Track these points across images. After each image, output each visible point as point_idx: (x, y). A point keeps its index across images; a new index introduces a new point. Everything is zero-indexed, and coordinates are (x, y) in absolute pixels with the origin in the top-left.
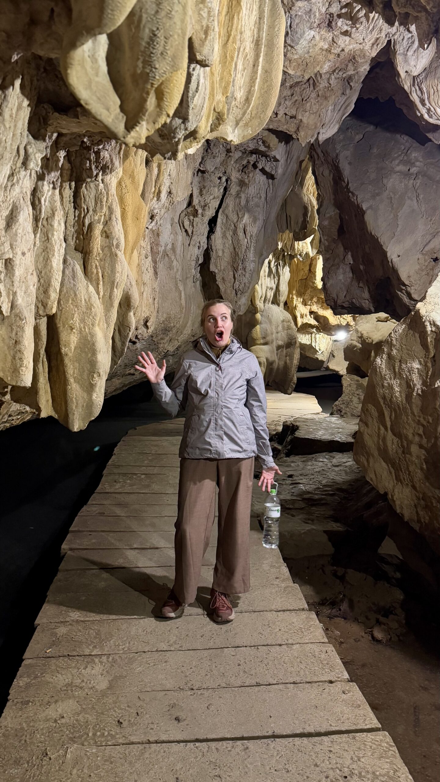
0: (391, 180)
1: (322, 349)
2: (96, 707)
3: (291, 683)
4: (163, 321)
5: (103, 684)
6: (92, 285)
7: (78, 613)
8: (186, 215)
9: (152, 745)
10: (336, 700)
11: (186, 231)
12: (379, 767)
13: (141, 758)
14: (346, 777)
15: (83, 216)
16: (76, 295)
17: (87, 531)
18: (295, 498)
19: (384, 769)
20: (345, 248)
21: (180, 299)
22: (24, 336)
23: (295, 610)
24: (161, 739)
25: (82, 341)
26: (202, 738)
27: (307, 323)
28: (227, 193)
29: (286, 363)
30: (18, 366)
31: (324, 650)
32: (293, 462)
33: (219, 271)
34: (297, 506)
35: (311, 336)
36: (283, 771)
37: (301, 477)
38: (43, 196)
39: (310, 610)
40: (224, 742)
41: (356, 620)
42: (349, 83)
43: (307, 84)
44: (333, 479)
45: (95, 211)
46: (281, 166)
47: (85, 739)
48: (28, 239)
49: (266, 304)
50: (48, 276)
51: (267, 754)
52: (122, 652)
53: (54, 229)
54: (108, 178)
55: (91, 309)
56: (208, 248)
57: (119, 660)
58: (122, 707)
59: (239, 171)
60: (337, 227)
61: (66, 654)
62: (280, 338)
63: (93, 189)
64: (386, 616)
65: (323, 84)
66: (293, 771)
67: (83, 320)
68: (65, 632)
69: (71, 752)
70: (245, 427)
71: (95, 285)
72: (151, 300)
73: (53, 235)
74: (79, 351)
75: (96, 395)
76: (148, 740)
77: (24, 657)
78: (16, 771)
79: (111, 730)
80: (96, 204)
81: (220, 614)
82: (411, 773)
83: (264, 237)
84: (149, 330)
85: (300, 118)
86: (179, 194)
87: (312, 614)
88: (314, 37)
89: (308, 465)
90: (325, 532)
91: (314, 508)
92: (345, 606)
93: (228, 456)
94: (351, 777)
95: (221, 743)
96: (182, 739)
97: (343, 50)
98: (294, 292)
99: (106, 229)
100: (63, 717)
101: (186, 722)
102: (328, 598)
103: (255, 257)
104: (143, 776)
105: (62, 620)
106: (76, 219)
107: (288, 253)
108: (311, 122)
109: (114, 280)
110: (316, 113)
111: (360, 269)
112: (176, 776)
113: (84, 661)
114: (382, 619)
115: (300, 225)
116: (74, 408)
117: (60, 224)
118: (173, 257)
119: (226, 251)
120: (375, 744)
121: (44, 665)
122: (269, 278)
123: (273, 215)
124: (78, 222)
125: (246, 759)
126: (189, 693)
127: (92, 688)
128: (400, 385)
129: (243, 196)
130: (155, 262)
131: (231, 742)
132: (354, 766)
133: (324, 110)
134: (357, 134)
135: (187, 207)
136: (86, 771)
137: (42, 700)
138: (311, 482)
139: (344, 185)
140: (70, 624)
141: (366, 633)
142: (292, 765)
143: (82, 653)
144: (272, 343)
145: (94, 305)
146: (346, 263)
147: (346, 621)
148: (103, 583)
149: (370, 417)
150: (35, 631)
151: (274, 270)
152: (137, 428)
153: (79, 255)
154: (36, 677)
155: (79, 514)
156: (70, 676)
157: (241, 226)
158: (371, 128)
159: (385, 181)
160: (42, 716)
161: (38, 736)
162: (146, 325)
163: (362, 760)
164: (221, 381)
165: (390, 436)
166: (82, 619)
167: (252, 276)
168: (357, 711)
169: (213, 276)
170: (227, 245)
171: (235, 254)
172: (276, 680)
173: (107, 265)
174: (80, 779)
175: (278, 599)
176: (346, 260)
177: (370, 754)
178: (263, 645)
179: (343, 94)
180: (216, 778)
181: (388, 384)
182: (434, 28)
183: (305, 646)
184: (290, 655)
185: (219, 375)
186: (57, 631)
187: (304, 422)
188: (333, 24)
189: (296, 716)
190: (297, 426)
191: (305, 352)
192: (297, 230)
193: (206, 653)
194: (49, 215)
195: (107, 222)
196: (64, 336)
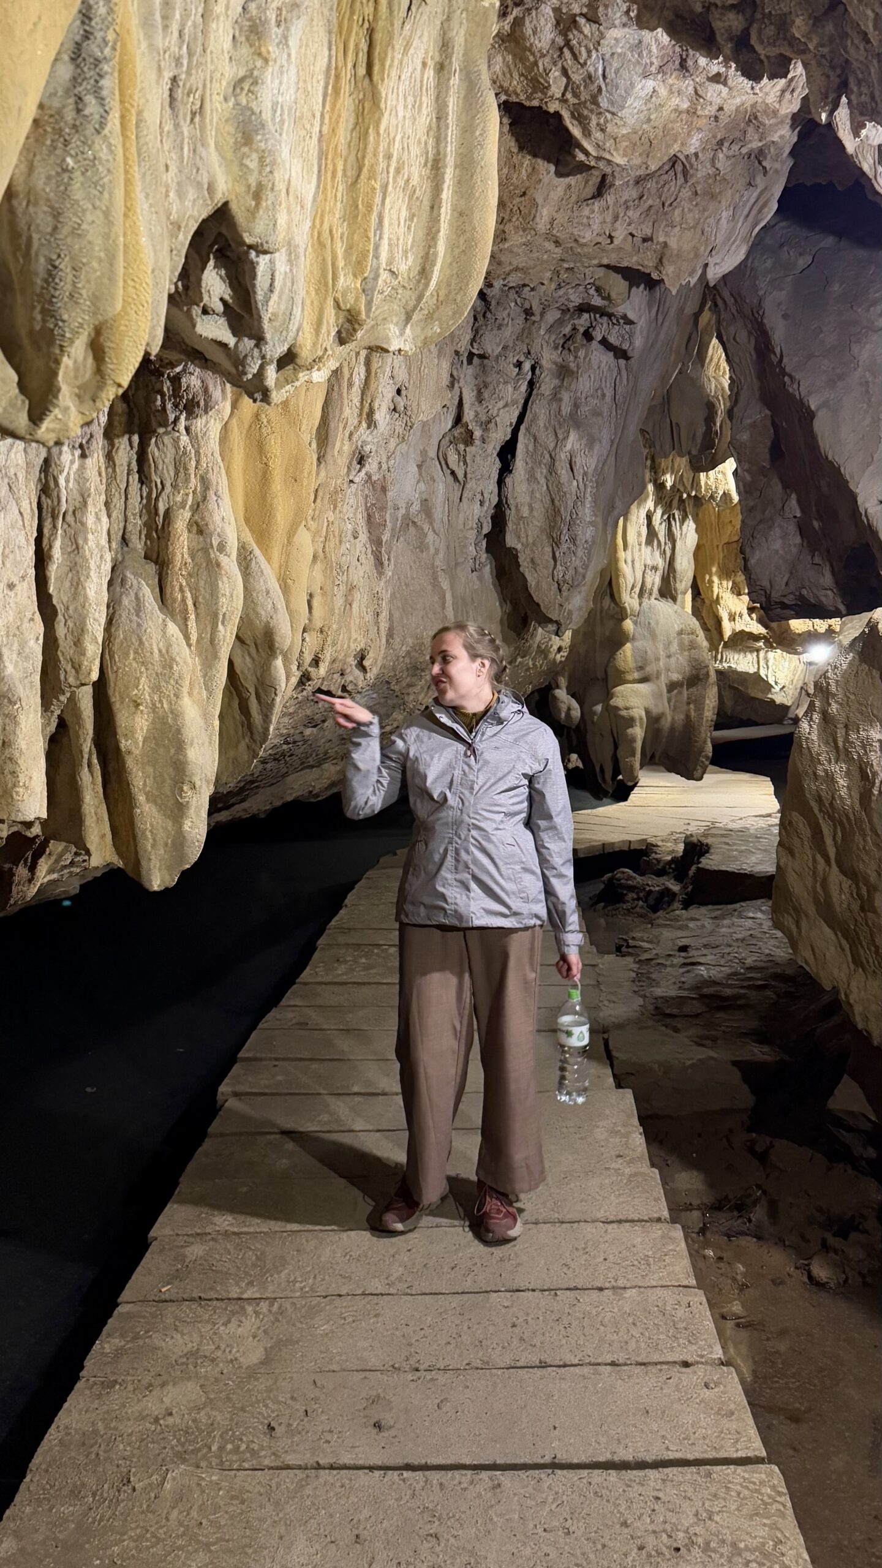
0: (868, 346)
1: (782, 682)
2: (234, 1397)
3: (606, 1364)
4: (408, 653)
5: (253, 1355)
6: (174, 621)
7: (230, 1218)
8: (451, 443)
9: (322, 1472)
10: (688, 1399)
11: (453, 473)
12: (748, 1534)
13: (298, 1495)
14: (678, 1550)
15: (154, 496)
16: (141, 643)
17: (271, 1059)
18: (685, 994)
19: (756, 1537)
20: (786, 486)
21: (443, 607)
22: (18, 733)
23: (643, 1221)
24: (341, 1462)
25: (158, 726)
26: (416, 1463)
27: (742, 632)
28: (534, 392)
29: (688, 716)
30: (10, 785)
31: (684, 1303)
32: (692, 919)
33: (525, 546)
34: (687, 1010)
35: (758, 657)
36: (560, 1533)
37: (705, 951)
38: (61, 472)
39: (674, 1220)
40: (456, 1472)
41: (781, 1241)
42: (760, 163)
43: (671, 173)
44: (770, 955)
45: (175, 486)
46: (641, 332)
47: (204, 1457)
48: (18, 558)
49: (645, 601)
50: (80, 615)
51: (534, 1499)
52: (298, 1294)
53: (87, 528)
54: (199, 424)
55: (171, 668)
56: (500, 502)
57: (290, 1310)
58: (280, 1399)
59: (556, 348)
60: (768, 443)
61: (195, 1295)
62: (676, 667)
63: (170, 446)
64: (843, 1234)
65: (702, 171)
66: (579, 1533)
67: (156, 688)
68: (201, 1253)
69: (174, 1479)
70: (518, 867)
71: (181, 622)
72: (369, 618)
73: (86, 540)
74: (153, 745)
75: (190, 824)
76: (317, 1463)
77: (119, 1300)
78: (71, 1508)
79: (253, 1442)
80: (177, 474)
81: (492, 1227)
82: (808, 1549)
83: (616, 472)
84: (368, 675)
85: (661, 239)
86: (424, 408)
87: (675, 1229)
88: (654, 91)
89: (723, 927)
90: (735, 1063)
91: (720, 1015)
92: (759, 1214)
93: (477, 923)
94: (689, 1550)
95: (450, 1473)
96: (380, 1463)
97: (721, 109)
98: (714, 570)
99: (196, 517)
100: (171, 1414)
101: (393, 1432)
102: (731, 1196)
103: (596, 516)
104: (295, 1528)
105: (199, 1231)
106: (144, 501)
107: (689, 495)
108: (686, 247)
109: (217, 609)
110: (694, 227)
111: (814, 528)
112: (356, 1532)
113: (226, 1309)
114: (832, 1241)
115: (699, 441)
116: (149, 848)
117: (98, 519)
118: (426, 527)
119: (537, 506)
120: (747, 1488)
121: (153, 1315)
122: (650, 548)
123: (633, 428)
124: (147, 506)
125: (492, 1506)
126: (410, 1377)
127: (232, 1361)
128: (848, 774)
129: (566, 396)
130: (377, 542)
131: (469, 1472)
132: (698, 1530)
133: (712, 221)
134: (801, 255)
135: (453, 427)
136: (194, 1514)
137: (139, 1381)
138: (722, 962)
139: (775, 360)
140: (213, 1239)
141: (797, 1268)
142: (579, 1521)
143: (224, 1295)
144: (657, 678)
145: (178, 659)
146: (787, 515)
147: (761, 1243)
148: (284, 1161)
149: (796, 838)
150: (147, 1250)
151: (661, 530)
152: (398, 852)
153: (151, 568)
154: (137, 1337)
155: (260, 1026)
156: (196, 1337)
157: (563, 456)
158: (829, 241)
159: (855, 349)
160: (133, 1410)
161: (121, 1447)
162: (361, 666)
163: (717, 1518)
164: (471, 777)
165: (835, 875)
166: (236, 1230)
167: (589, 553)
168: (725, 1423)
169: (512, 556)
170: (538, 496)
171: (554, 513)
172: (578, 1358)
173: (202, 583)
174: (182, 1529)
175: (612, 1197)
176: (786, 508)
177: (733, 1507)
178: (567, 1289)
179: (750, 184)
180: (429, 1538)
181: (826, 771)
182: (837, 81)
183: (650, 1291)
184: (616, 1310)
185: (469, 766)
186: (187, 1251)
187: (723, 836)
188: (690, 63)
189: (605, 1428)
190: (707, 845)
191: (747, 688)
192: (694, 452)
193: (455, 1301)
194: (78, 505)
195: (198, 506)
196: (123, 717)
